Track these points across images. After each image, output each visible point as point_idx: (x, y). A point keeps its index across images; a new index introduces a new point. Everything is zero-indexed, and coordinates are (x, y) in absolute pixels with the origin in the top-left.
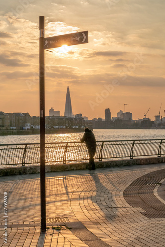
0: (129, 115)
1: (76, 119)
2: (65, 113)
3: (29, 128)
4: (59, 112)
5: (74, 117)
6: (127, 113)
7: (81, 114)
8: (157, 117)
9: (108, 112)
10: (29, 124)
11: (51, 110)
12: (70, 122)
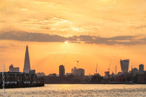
0: (82, 71)
2: (24, 69)
4: (18, 68)
5: (28, 73)
6: (80, 69)
7: (34, 71)
8: (107, 73)
9: (62, 68)
11: (11, 67)
12: (21, 78)
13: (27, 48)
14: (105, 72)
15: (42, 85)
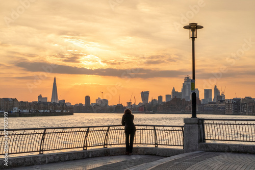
0: (106, 101)
1: (59, 104)
3: (17, 111)
4: (46, 98)
5: (58, 102)
6: (104, 100)
7: (64, 100)
8: (129, 103)
9: (88, 99)
10: (16, 108)
11: (40, 97)
12: (53, 107)
13: (55, 79)
14: (127, 103)
15: (71, 114)
